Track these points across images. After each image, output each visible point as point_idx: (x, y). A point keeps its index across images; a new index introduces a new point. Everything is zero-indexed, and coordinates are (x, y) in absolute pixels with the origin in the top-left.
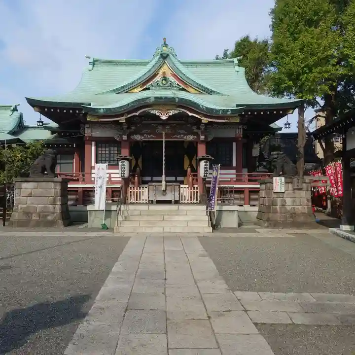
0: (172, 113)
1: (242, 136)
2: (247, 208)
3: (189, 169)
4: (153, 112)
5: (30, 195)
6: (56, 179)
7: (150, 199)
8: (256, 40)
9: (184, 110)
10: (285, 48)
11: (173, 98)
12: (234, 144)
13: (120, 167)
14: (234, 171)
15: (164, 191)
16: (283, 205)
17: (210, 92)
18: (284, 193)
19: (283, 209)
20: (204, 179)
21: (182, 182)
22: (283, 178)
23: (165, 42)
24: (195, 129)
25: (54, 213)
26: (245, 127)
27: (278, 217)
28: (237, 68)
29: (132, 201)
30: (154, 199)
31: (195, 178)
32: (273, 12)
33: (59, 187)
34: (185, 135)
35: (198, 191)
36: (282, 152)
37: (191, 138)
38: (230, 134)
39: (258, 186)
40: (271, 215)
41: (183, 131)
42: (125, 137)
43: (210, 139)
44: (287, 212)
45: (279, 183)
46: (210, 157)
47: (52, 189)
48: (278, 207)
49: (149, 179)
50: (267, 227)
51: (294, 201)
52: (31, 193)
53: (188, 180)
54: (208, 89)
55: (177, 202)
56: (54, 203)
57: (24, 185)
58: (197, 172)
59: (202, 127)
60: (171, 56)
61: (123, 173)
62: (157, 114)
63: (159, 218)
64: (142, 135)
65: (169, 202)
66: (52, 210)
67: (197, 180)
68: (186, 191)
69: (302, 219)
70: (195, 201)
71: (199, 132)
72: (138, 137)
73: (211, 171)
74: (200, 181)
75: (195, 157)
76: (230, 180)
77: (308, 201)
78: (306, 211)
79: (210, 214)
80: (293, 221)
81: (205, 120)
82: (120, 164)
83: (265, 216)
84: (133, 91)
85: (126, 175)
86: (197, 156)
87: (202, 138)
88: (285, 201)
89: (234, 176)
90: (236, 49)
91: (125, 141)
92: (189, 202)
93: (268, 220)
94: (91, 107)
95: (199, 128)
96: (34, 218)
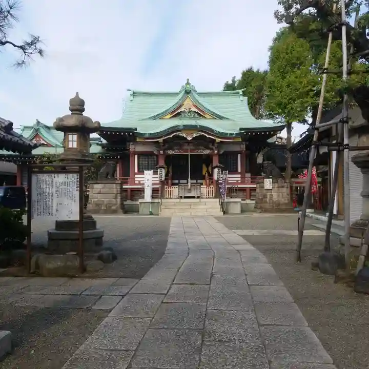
0: (195, 135)
1: (245, 150)
2: (248, 201)
3: (207, 174)
4: (181, 135)
5: (99, 193)
6: (117, 182)
7: (180, 195)
8: (258, 70)
9: (203, 133)
10: (276, 85)
11: (196, 126)
12: (239, 155)
13: (159, 173)
14: (239, 176)
15: (190, 190)
16: (271, 198)
17: (221, 118)
18: (271, 189)
19: (271, 201)
20: (217, 181)
21: (202, 184)
22: (271, 180)
23: (188, 81)
24: (211, 146)
25: (116, 204)
26: (247, 143)
27: (267, 206)
28: (242, 98)
29: (167, 197)
30: (183, 196)
31: (211, 181)
32: (271, 49)
33: (119, 187)
34: (203, 150)
35: (213, 189)
36: (270, 162)
37: (208, 152)
38: (236, 148)
39: (255, 186)
40: (262, 205)
41: (202, 148)
42: (161, 152)
43: (221, 153)
44: (273, 202)
45: (268, 183)
46: (222, 166)
47: (114, 188)
48: (268, 200)
49: (177, 181)
50: (261, 212)
51: (279, 195)
52: (100, 191)
53: (206, 182)
54: (220, 116)
55: (198, 197)
56: (116, 198)
57: (96, 186)
58: (212, 176)
59: (216, 145)
60: (192, 92)
61: (161, 177)
62: (185, 136)
63: (187, 207)
64: (173, 150)
65: (193, 197)
66: (115, 203)
67: (212, 182)
68: (204, 190)
69: (284, 207)
70: (211, 197)
71: (214, 148)
72: (170, 152)
73: (222, 176)
74: (214, 182)
75: (211, 165)
76: (235, 181)
77: (288, 195)
78: (287, 202)
79: (222, 204)
80: (278, 208)
81: (218, 140)
82: (159, 171)
83: (259, 206)
84: (165, 117)
85: (163, 179)
86: (212, 165)
87: (216, 152)
88: (272, 195)
89: (240, 179)
90: (242, 77)
91: (162, 155)
92: (207, 197)
93: (261, 208)
94: (138, 131)
95: (213, 145)
96: (102, 208)
